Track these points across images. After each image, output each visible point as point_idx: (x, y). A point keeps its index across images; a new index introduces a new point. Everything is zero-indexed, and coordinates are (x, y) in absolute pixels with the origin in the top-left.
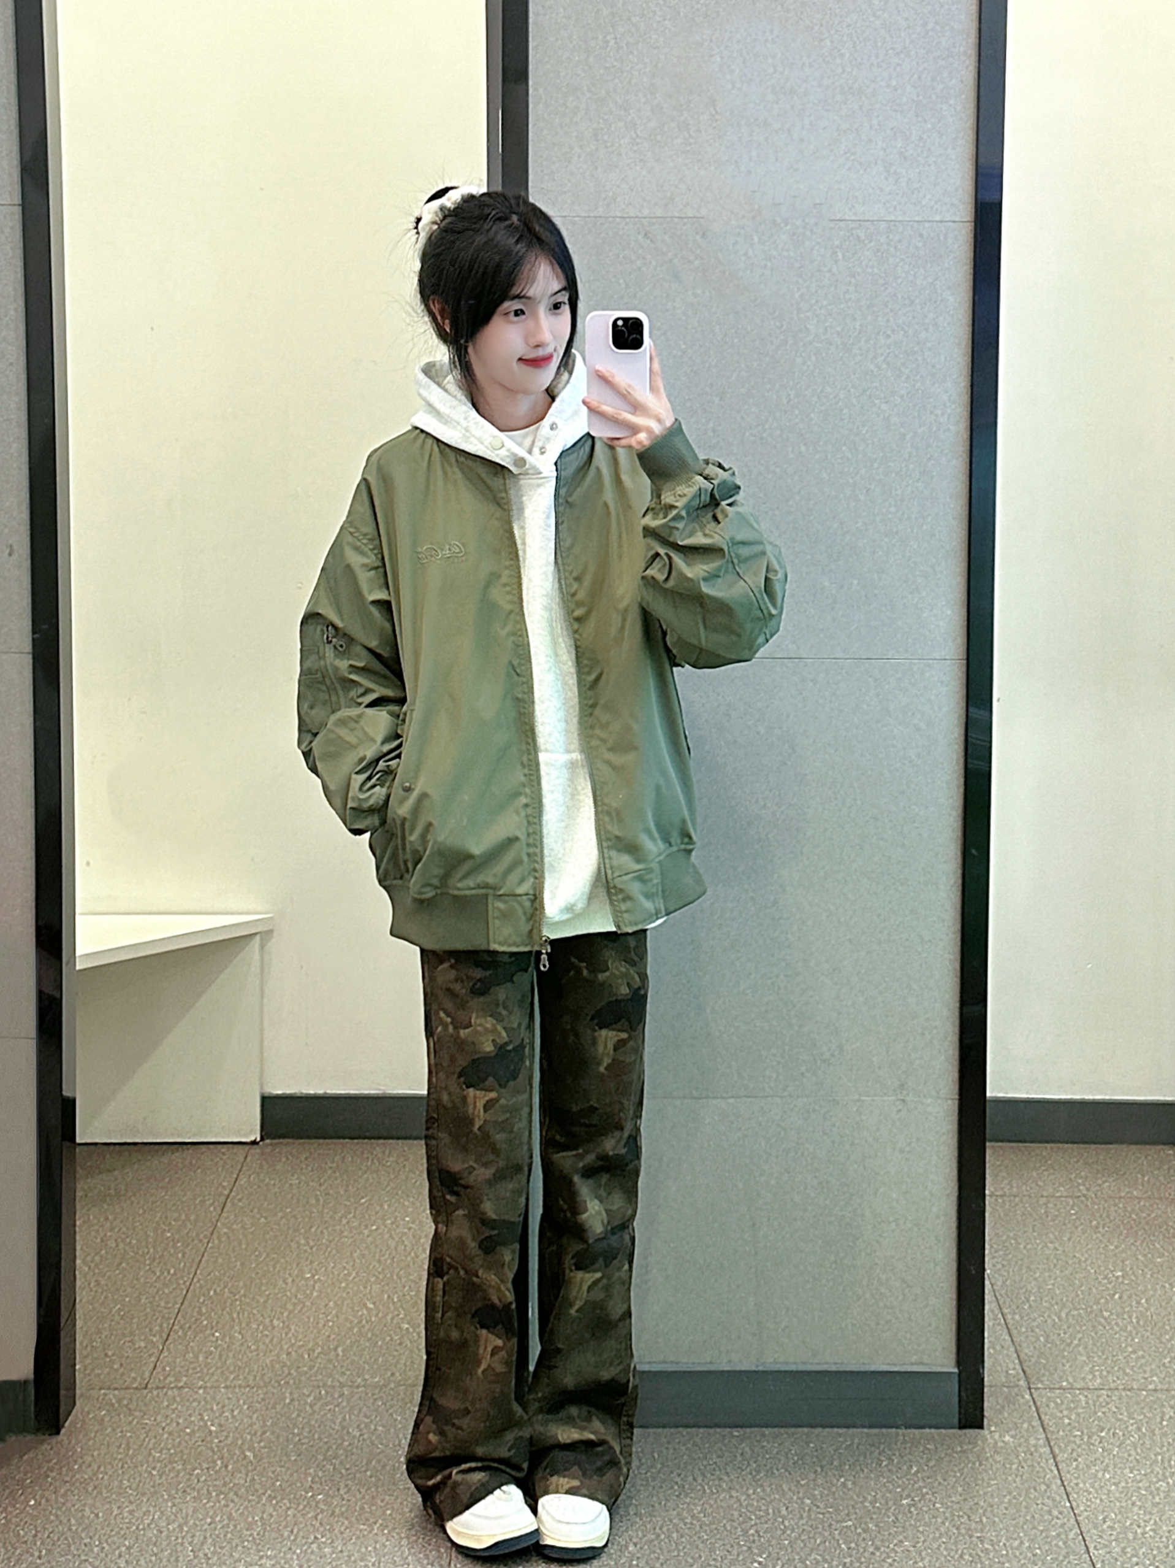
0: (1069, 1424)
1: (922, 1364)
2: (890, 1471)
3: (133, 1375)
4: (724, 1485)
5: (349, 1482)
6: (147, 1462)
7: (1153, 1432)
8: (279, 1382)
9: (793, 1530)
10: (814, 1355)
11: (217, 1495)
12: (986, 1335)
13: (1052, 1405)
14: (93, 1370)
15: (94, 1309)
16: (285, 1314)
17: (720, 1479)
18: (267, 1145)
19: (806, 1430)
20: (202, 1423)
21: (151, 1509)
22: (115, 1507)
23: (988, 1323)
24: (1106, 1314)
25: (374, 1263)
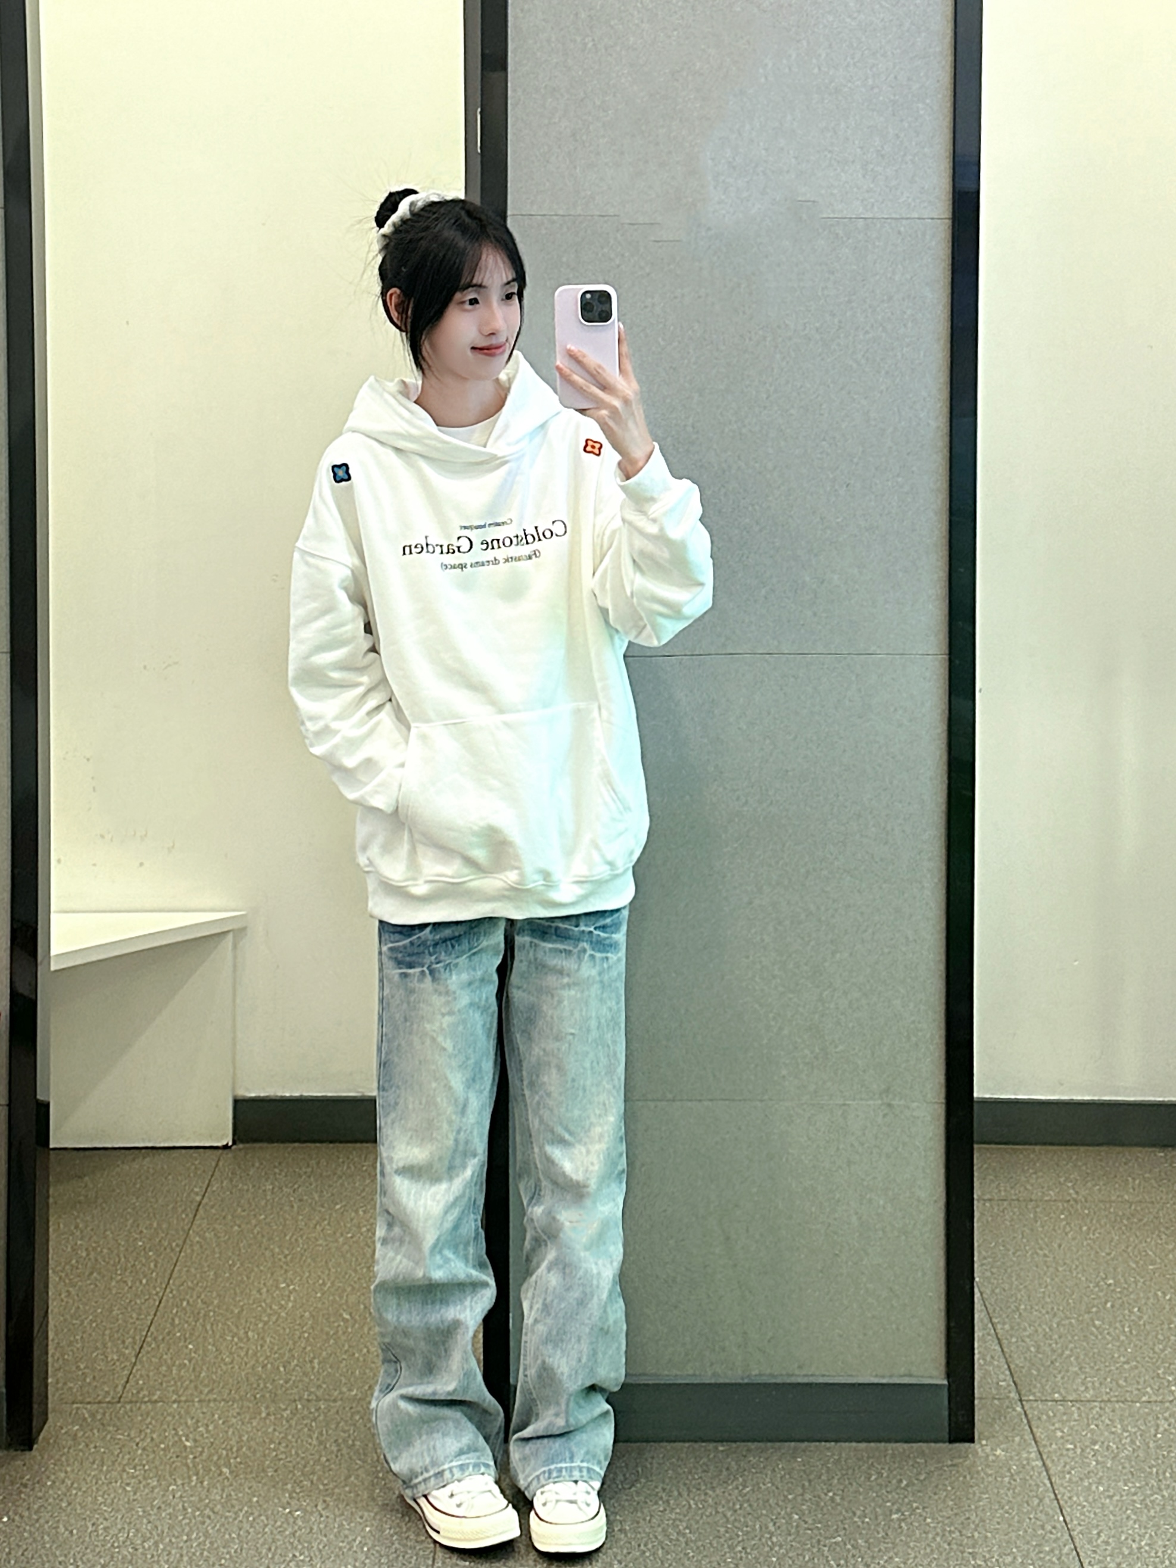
0: (1062, 1437)
1: (910, 1375)
2: (880, 1485)
3: (106, 1389)
4: (710, 1500)
5: (328, 1499)
6: (121, 1478)
7: (1147, 1444)
8: (255, 1398)
9: (781, 1546)
10: (800, 1367)
11: (193, 1512)
12: (976, 1345)
13: (1044, 1417)
14: (65, 1384)
15: (65, 1320)
16: (260, 1325)
17: (706, 1494)
18: (240, 1150)
19: (793, 1444)
20: (176, 1439)
21: (126, 1526)
22: (89, 1525)
23: (978, 1334)
24: (1097, 1323)
25: (350, 1272)
